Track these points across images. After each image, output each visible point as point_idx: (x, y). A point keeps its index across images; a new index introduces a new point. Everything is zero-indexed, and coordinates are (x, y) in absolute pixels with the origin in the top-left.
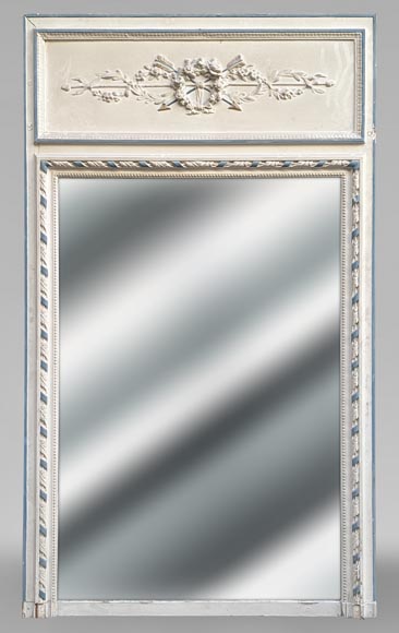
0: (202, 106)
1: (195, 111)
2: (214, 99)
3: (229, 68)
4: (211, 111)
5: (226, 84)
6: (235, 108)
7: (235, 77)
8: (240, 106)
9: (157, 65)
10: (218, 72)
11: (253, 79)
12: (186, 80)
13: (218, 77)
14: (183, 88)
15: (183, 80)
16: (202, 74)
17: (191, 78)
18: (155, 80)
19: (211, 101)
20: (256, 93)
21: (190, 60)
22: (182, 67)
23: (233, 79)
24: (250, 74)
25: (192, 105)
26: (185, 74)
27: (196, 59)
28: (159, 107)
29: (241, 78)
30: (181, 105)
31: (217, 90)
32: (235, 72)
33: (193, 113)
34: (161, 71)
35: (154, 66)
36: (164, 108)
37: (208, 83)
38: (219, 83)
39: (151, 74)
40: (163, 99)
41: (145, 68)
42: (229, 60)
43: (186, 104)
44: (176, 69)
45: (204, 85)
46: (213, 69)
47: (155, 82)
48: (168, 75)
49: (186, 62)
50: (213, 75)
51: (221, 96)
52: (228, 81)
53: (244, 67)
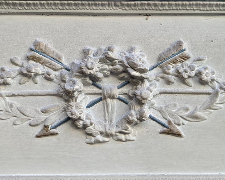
0: (114, 130)
1: (100, 138)
2: (134, 118)
3: (161, 63)
4: (130, 137)
5: (155, 90)
6: (171, 132)
7: (172, 78)
8: (180, 129)
9: (34, 58)
10: (143, 71)
11: (203, 82)
12: (86, 84)
13: (142, 80)
14: (80, 98)
15: (79, 84)
16: (114, 73)
17: (95, 80)
18: (30, 83)
19: (130, 122)
20: (210, 107)
21: (93, 49)
22: (77, 62)
23: (169, 82)
24: (199, 74)
25: (96, 127)
26: (82, 74)
27: (103, 48)
28: (38, 130)
29: (182, 80)
30: (76, 127)
31: (140, 102)
32: (172, 70)
33: (98, 142)
34: (40, 69)
35: (28, 59)
36: (46, 132)
37: (125, 89)
38: (144, 90)
39: (21, 74)
40: (44, 116)
41: (13, 62)
42: (161, 49)
43: (85, 127)
44: (68, 65)
45: (117, 92)
46: (134, 67)
47: (29, 87)
48: (54, 74)
49: (85, 53)
50: (133, 77)
51: (148, 112)
52: (159, 86)
53: (188, 62)
